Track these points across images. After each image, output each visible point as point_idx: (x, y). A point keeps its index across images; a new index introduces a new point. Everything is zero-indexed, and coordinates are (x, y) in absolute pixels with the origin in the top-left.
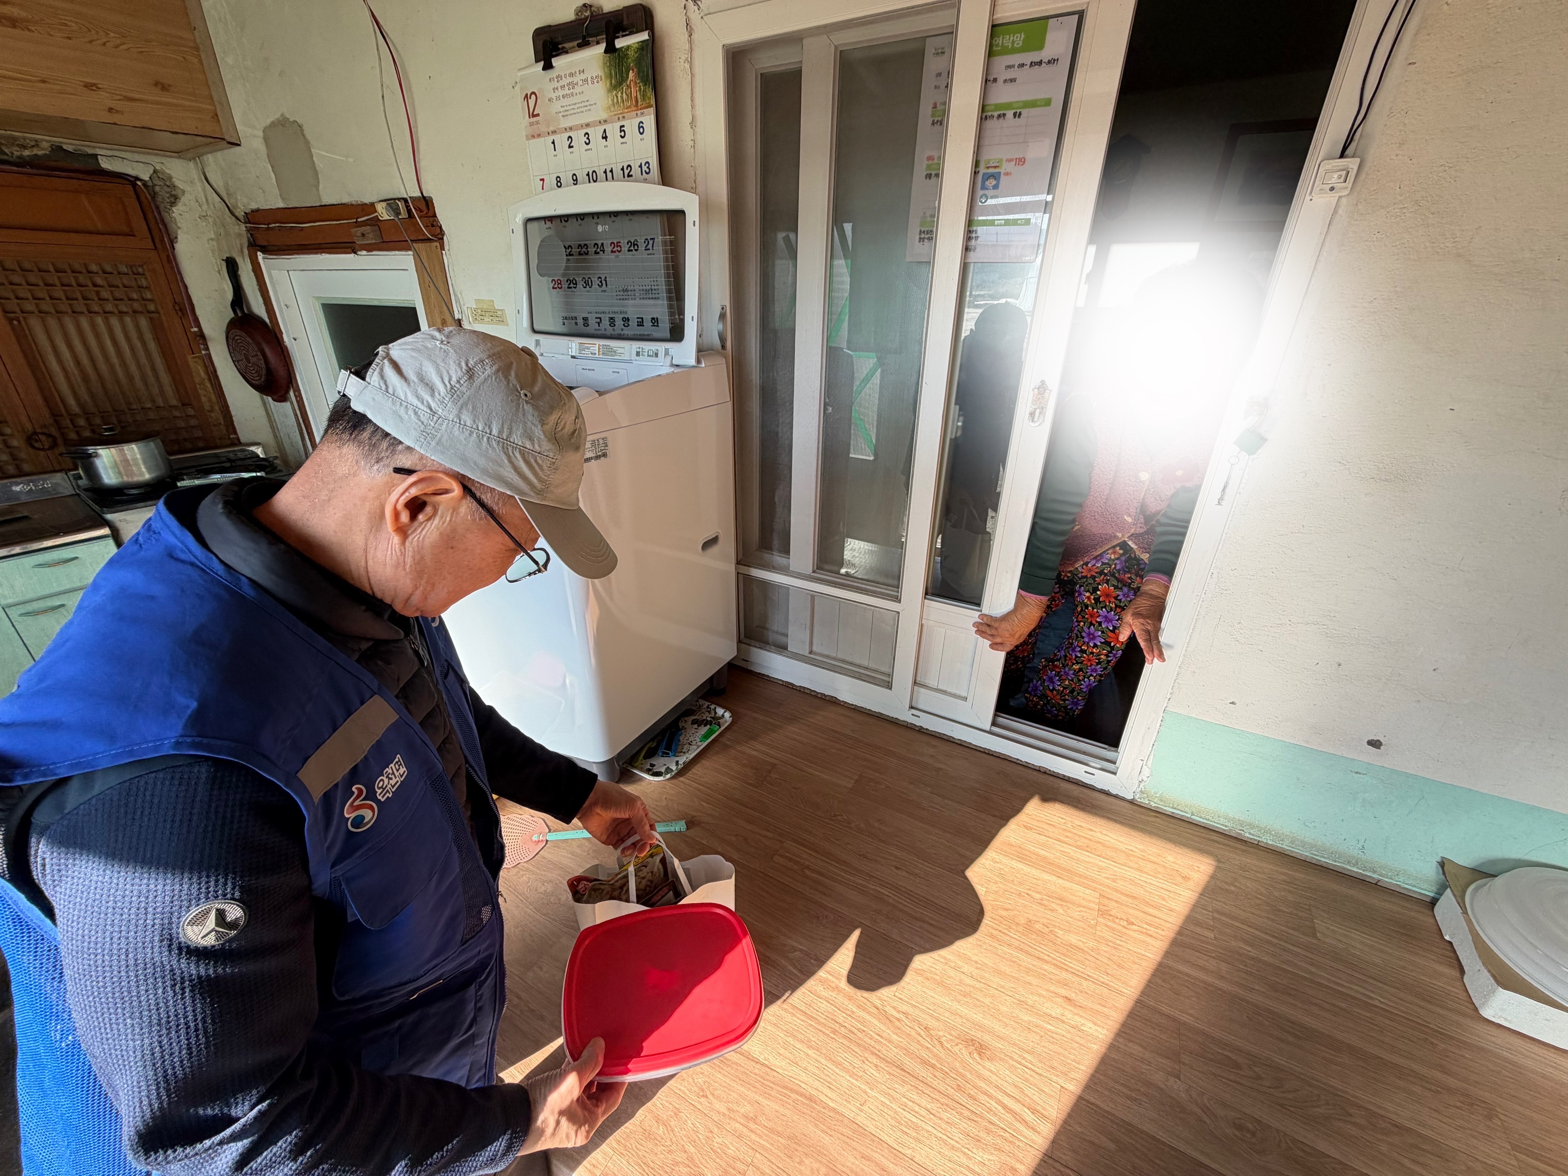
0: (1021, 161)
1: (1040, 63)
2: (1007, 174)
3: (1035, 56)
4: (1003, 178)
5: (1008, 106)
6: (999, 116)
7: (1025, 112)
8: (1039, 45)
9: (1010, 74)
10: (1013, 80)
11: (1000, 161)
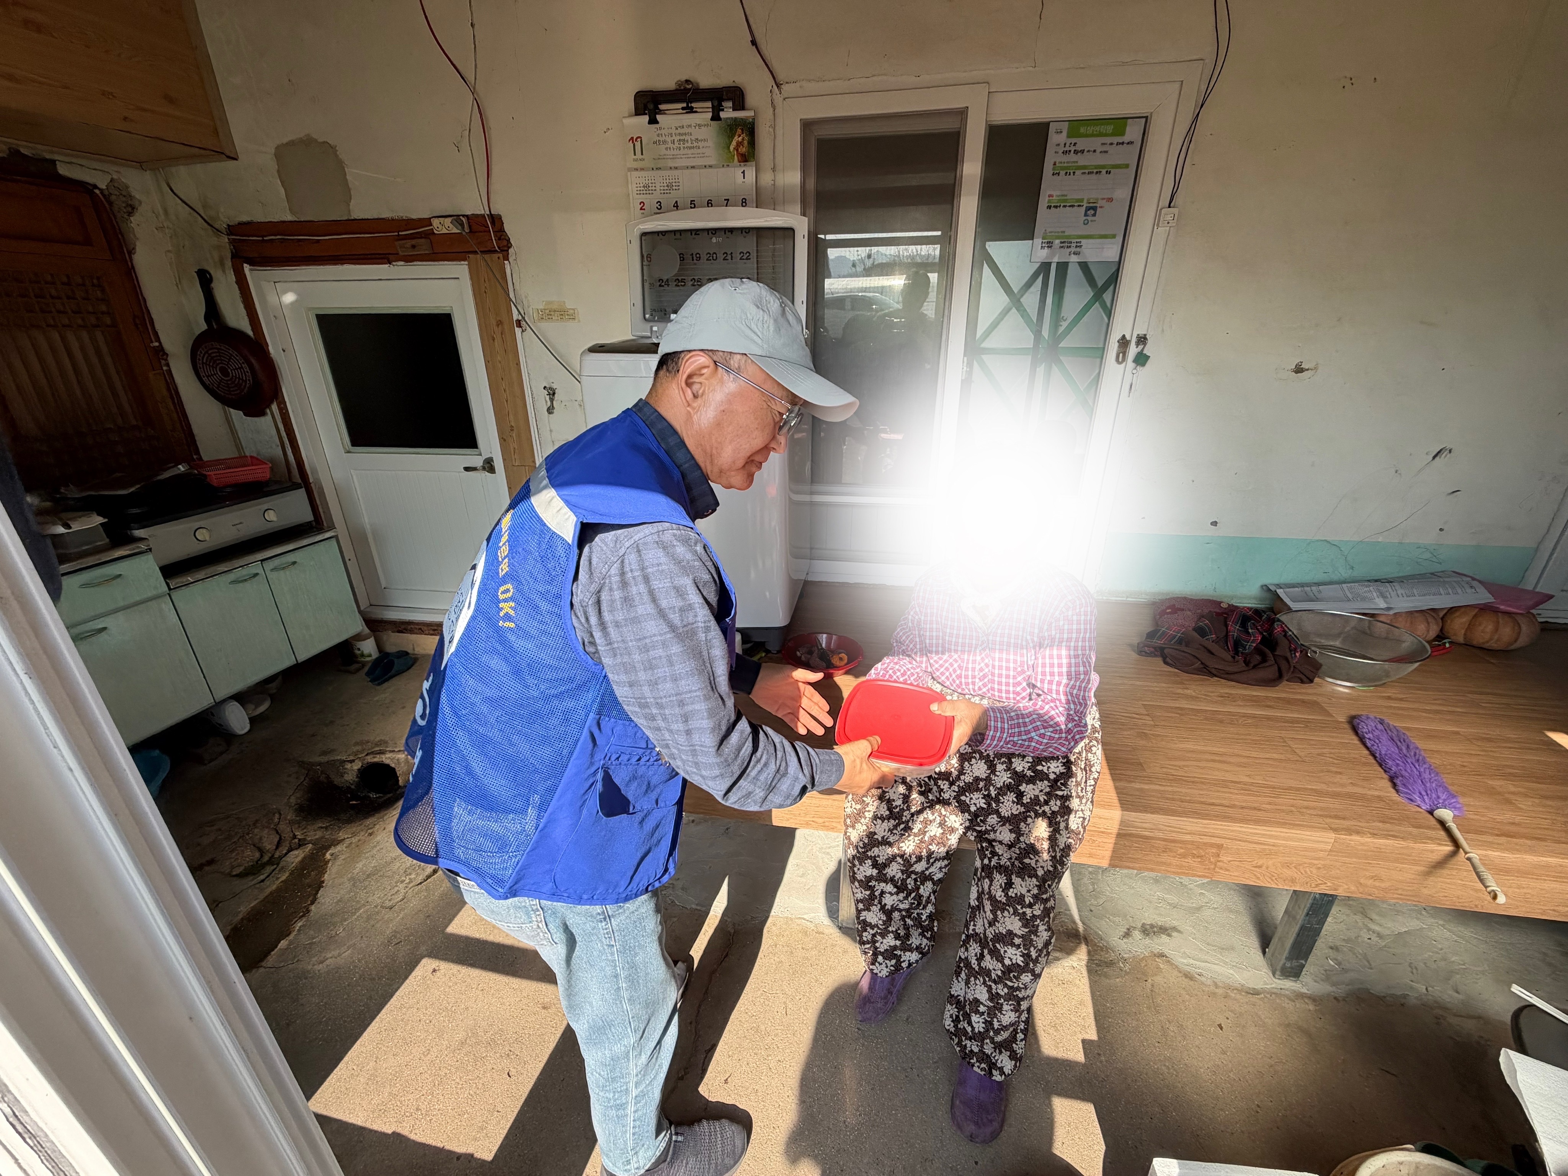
0: (1110, 200)
1: (1123, 143)
2: (1101, 207)
3: (1120, 139)
4: (1098, 209)
5: (1103, 167)
6: (1097, 173)
7: (1112, 171)
8: (1123, 134)
9: (1104, 148)
10: (1106, 152)
11: (1097, 199)
